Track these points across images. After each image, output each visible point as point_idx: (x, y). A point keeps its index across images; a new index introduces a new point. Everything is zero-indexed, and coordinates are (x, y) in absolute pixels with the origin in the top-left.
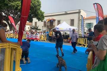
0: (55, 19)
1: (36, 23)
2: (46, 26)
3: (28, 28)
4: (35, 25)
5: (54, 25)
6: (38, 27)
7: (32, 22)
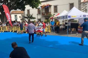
0: (51, 4)
1: (28, 11)
2: (41, 13)
3: (20, 17)
4: (28, 13)
5: (50, 11)
6: (32, 15)
7: (25, 10)
